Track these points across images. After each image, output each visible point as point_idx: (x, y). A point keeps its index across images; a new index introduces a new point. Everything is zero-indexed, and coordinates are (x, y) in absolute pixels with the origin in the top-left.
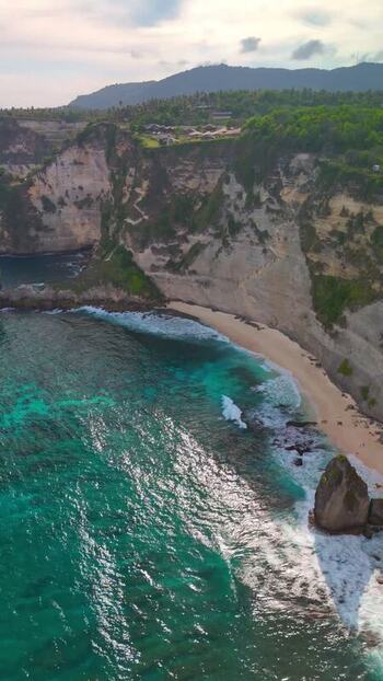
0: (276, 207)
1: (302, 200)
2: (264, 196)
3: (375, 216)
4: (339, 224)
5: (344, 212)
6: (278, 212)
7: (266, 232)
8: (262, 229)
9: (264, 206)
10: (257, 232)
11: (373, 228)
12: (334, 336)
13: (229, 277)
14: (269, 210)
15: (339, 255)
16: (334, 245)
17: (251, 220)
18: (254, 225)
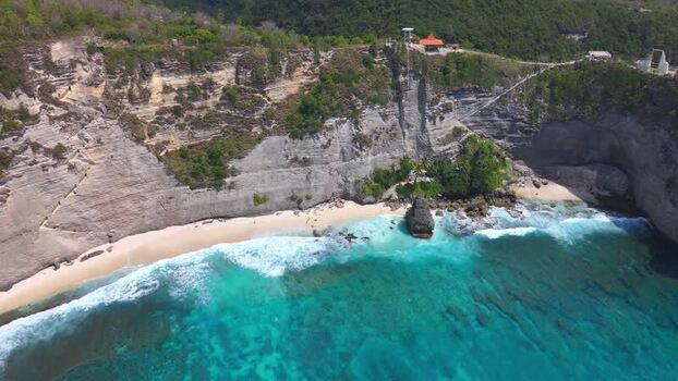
0: (59, 112)
1: (98, 92)
2: (35, 106)
3: (215, 80)
4: (164, 101)
5: (167, 89)
6: (64, 118)
7: (60, 146)
8: (52, 145)
9: (44, 117)
10: (47, 152)
11: (219, 91)
12: (232, 186)
13: (17, 229)
14: (52, 120)
15: (181, 127)
16: (169, 122)
17: (28, 142)
18: (36, 147)
